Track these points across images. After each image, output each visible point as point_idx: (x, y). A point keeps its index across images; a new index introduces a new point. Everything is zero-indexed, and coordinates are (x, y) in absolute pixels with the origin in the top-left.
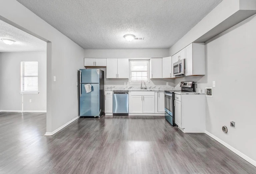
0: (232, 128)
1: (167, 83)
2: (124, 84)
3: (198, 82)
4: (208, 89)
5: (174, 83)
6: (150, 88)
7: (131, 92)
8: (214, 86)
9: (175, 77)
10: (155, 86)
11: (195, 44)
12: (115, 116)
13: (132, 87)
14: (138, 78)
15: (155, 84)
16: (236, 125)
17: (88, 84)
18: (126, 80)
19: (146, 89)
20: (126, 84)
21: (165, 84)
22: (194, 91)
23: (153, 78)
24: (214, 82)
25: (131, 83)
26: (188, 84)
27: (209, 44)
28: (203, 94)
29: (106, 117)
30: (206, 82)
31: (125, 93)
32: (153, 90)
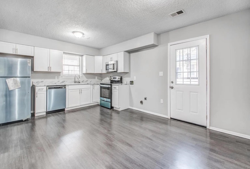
0: (145, 101)
1: (96, 77)
2: (55, 78)
3: (124, 77)
4: (131, 81)
5: (101, 77)
6: (83, 82)
7: (69, 86)
8: (135, 79)
9: (106, 73)
10: (87, 80)
11: (125, 52)
12: (48, 115)
13: (64, 81)
14: (75, 72)
15: (87, 78)
16: (147, 99)
17: (13, 78)
18: (58, 73)
19: (79, 83)
20: (58, 78)
21: (95, 78)
22: (122, 83)
23: (87, 73)
24: (135, 77)
25: (63, 77)
26: (117, 78)
27: (132, 54)
28: (128, 84)
29: (36, 118)
30: (130, 77)
31: (62, 87)
32: (89, 83)
